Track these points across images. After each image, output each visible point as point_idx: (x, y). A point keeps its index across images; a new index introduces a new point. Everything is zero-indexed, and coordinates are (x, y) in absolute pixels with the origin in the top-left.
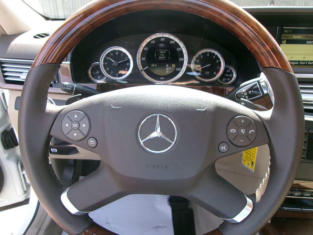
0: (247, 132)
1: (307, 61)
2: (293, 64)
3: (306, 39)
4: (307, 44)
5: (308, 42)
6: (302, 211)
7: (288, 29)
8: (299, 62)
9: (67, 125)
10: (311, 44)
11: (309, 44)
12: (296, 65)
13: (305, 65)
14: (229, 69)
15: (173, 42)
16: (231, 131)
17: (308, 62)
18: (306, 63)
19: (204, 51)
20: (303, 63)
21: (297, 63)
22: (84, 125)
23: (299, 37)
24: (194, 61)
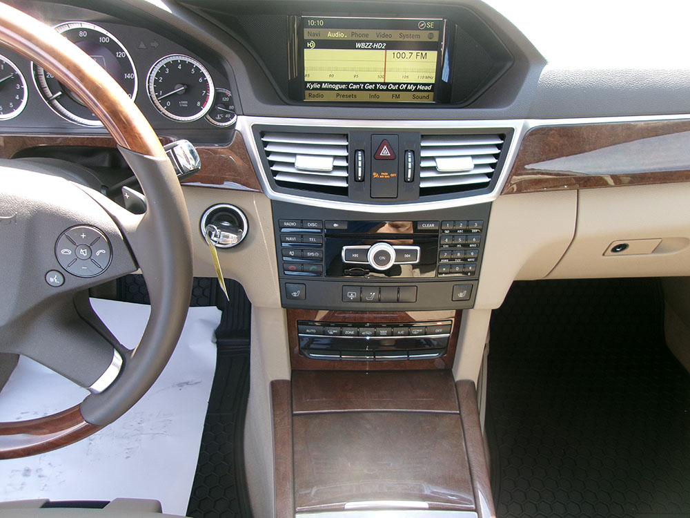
1: (362, 83)
2: (337, 88)
3: (354, 38)
4: (358, 48)
5: (358, 45)
6: (341, 361)
7: (316, 19)
8: (348, 83)
10: (364, 49)
11: (361, 48)
12: (342, 89)
13: (360, 89)
14: (227, 96)
15: (105, 40)
17: (364, 83)
18: (360, 87)
19: (170, 59)
20: (354, 87)
21: (344, 87)
23: (338, 35)
24: (152, 81)
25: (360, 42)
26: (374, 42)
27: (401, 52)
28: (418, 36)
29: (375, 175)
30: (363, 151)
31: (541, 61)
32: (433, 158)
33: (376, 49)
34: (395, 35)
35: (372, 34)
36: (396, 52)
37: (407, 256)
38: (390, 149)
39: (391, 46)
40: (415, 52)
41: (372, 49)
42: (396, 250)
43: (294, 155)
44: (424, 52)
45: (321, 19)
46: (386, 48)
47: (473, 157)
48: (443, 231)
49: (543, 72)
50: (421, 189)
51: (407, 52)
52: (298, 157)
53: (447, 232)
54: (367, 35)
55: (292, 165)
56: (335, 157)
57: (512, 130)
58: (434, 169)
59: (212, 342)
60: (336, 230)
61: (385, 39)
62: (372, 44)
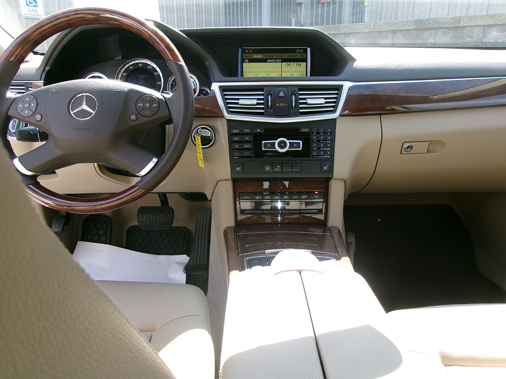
0: (151, 105)
3: (266, 58)
4: (268, 62)
7: (248, 49)
9: (21, 106)
10: (271, 62)
15: (150, 67)
16: (139, 105)
22: (33, 105)
23: (259, 56)
24: (170, 84)
25: (269, 59)
26: (276, 59)
27: (289, 63)
28: (296, 56)
29: (277, 105)
30: (271, 95)
31: (354, 60)
32: (305, 99)
33: (277, 62)
34: (286, 56)
35: (275, 55)
36: (286, 63)
37: (295, 145)
38: (284, 93)
39: (284, 61)
40: (295, 63)
41: (275, 62)
42: (289, 142)
43: (238, 99)
44: (300, 63)
45: (251, 49)
46: (282, 62)
47: (325, 98)
48: (313, 133)
49: (354, 65)
50: (300, 112)
51: (291, 63)
52: (240, 100)
53: (315, 133)
54: (272, 56)
55: (237, 104)
56: (258, 99)
57: (342, 86)
58: (306, 103)
59: (184, 272)
60: (259, 133)
61: (281, 58)
62: (275, 60)
